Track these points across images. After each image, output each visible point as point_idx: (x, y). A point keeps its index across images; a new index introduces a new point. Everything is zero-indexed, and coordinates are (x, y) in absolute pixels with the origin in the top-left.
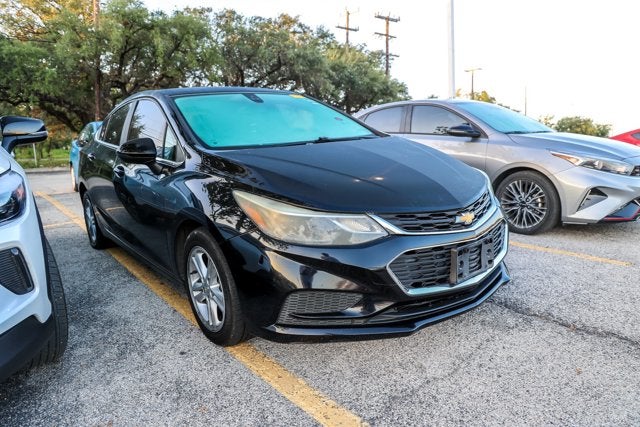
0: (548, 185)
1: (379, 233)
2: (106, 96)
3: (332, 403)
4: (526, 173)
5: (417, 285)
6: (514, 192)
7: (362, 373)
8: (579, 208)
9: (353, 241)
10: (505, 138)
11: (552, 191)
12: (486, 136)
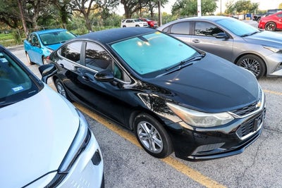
0: (261, 61)
1: (231, 118)
2: (24, 8)
3: (216, 183)
4: (251, 55)
5: (244, 135)
6: (245, 63)
7: (220, 167)
8: (275, 71)
9: (222, 124)
10: (241, 39)
11: (263, 63)
12: (232, 38)
